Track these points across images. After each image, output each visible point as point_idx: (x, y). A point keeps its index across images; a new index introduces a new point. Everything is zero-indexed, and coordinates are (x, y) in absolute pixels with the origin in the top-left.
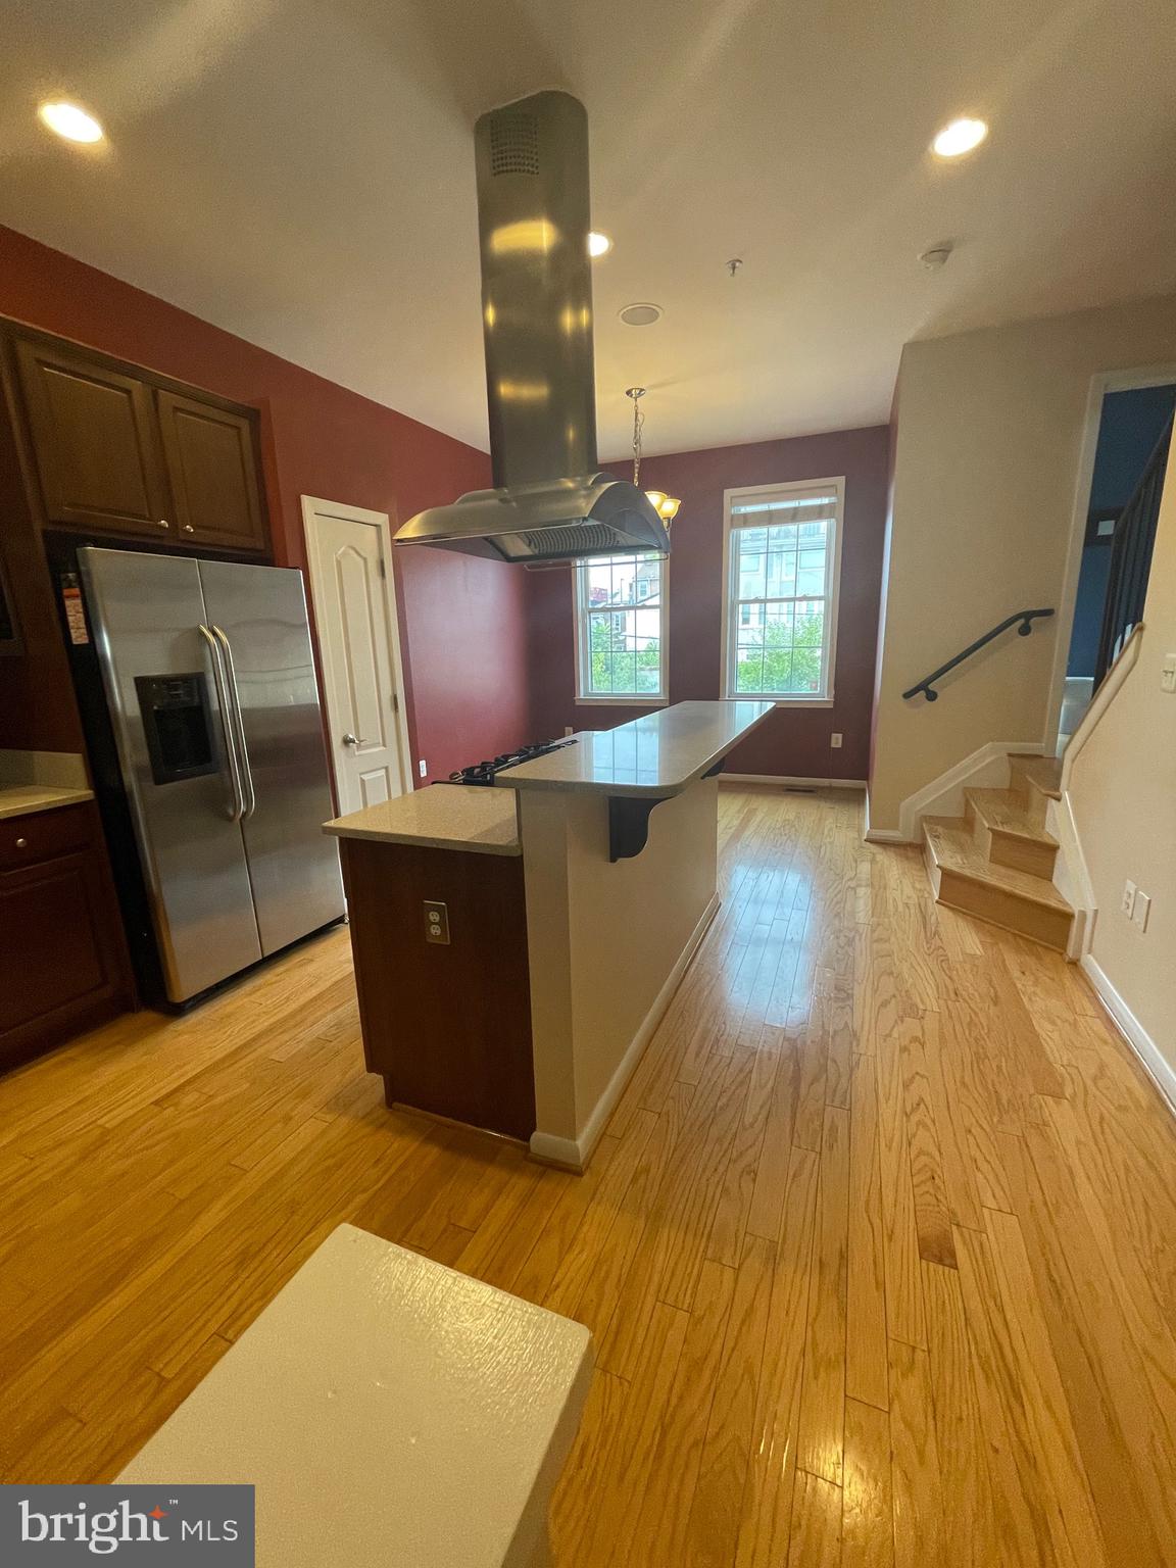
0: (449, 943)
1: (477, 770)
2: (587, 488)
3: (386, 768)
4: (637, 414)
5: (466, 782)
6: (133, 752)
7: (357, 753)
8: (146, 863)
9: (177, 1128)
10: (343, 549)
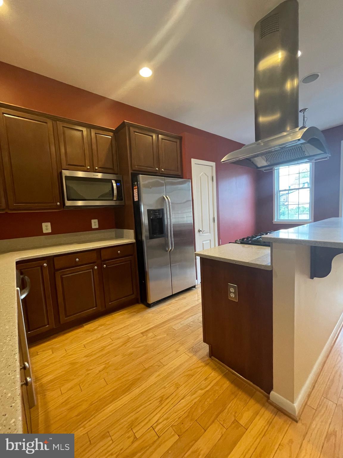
0: (237, 301)
1: (246, 239)
3: (210, 240)
4: (304, 118)
5: (241, 243)
6: (145, 232)
7: (202, 235)
8: (146, 264)
9: (147, 343)
10: (202, 173)
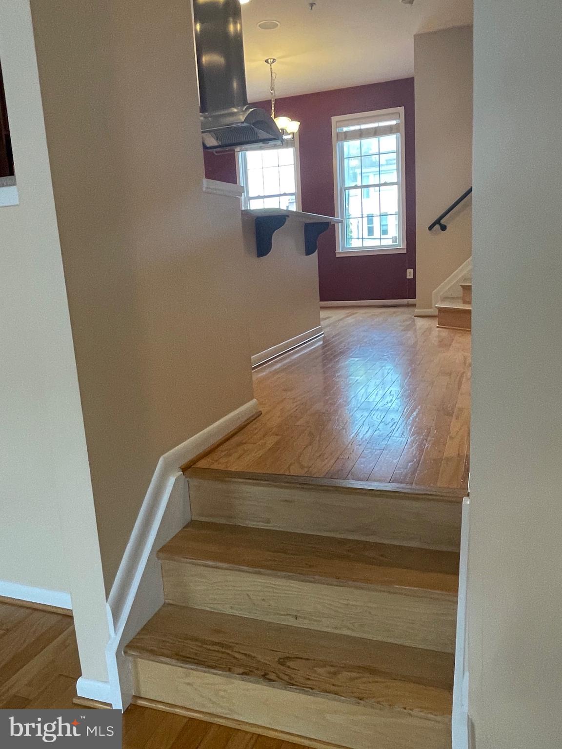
2: (243, 111)
4: (272, 73)
